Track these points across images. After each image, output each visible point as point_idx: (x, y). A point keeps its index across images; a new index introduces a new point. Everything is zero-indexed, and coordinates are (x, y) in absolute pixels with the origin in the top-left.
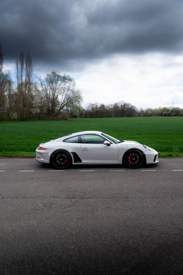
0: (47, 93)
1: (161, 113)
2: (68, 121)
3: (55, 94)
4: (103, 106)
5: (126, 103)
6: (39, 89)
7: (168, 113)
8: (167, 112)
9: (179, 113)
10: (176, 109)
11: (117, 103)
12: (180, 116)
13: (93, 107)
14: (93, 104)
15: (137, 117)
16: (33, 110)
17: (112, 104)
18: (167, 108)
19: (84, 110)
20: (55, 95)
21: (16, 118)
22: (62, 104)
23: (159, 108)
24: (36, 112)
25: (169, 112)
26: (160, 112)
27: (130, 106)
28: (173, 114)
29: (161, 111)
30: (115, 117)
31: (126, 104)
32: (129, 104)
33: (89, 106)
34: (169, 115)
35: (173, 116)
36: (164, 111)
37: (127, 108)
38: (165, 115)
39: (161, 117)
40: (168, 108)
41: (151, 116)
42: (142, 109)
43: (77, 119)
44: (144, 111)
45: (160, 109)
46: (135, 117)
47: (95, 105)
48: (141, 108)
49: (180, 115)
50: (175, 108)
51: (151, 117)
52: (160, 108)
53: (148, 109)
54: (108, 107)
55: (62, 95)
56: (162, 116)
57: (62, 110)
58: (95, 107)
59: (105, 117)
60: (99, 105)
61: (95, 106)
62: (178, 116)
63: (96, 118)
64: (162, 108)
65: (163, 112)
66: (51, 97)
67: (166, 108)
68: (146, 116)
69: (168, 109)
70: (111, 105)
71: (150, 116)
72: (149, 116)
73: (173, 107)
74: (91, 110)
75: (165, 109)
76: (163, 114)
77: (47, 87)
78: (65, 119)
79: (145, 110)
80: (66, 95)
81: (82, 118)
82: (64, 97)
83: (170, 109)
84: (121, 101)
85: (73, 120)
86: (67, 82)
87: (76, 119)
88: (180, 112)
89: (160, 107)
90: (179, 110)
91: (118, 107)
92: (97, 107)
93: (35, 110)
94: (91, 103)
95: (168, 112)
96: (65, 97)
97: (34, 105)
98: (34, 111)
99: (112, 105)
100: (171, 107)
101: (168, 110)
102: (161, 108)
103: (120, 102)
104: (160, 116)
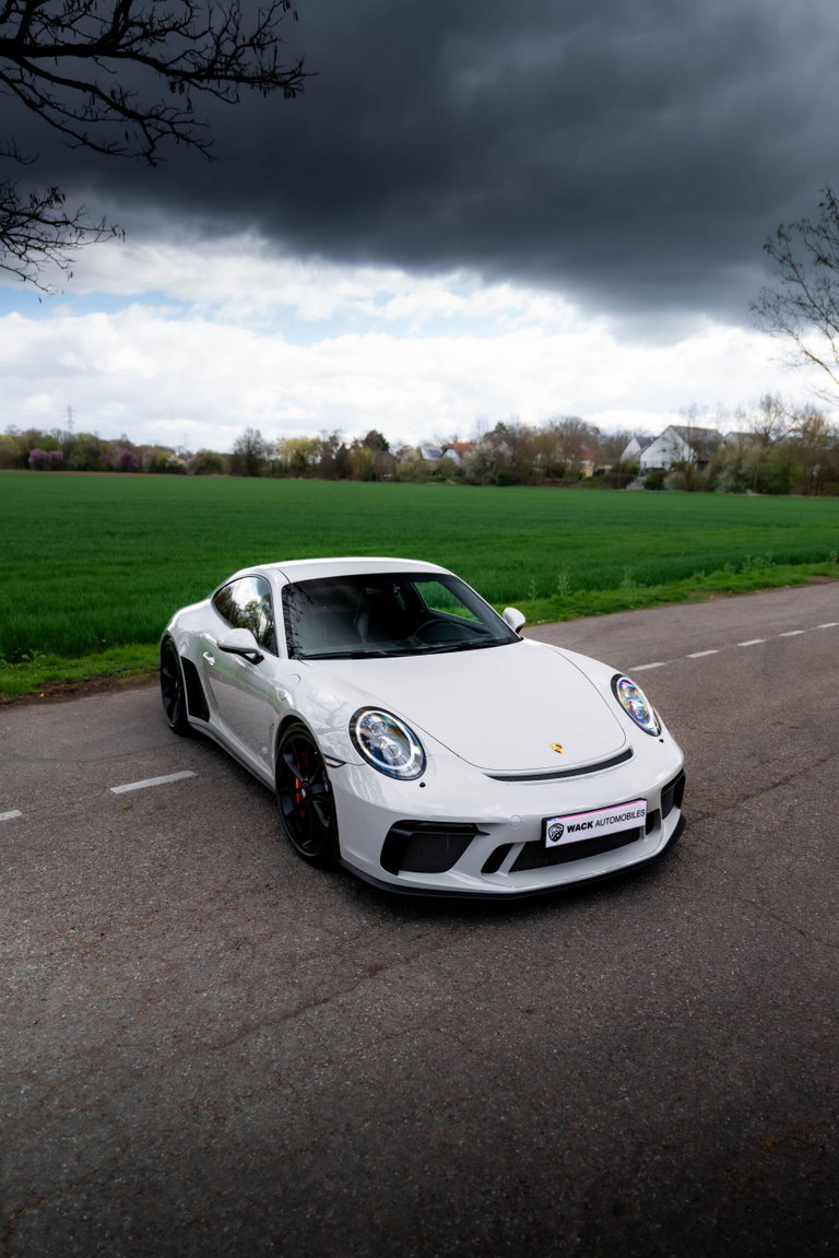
1: (19, 453)
7: (54, 458)
8: (48, 451)
9: (100, 458)
10: (88, 443)
12: (104, 470)
18: (43, 436)
23: (7, 434)
25: (59, 453)
26: (16, 451)
28: (75, 460)
29: (18, 446)
34: (58, 466)
35: (72, 468)
36: (32, 448)
38: (41, 465)
39: (24, 472)
40: (49, 433)
45: (14, 438)
49: (105, 466)
52: (12, 432)
56: (27, 466)
62: (97, 470)
64: (23, 433)
65: (33, 453)
67: (40, 433)
69: (49, 438)
75: (34, 438)
76: (30, 460)
88: (104, 452)
89: (13, 426)
90: (98, 446)
95: (53, 450)
100: (59, 432)
101: (50, 443)
102: (19, 434)
104: (17, 468)
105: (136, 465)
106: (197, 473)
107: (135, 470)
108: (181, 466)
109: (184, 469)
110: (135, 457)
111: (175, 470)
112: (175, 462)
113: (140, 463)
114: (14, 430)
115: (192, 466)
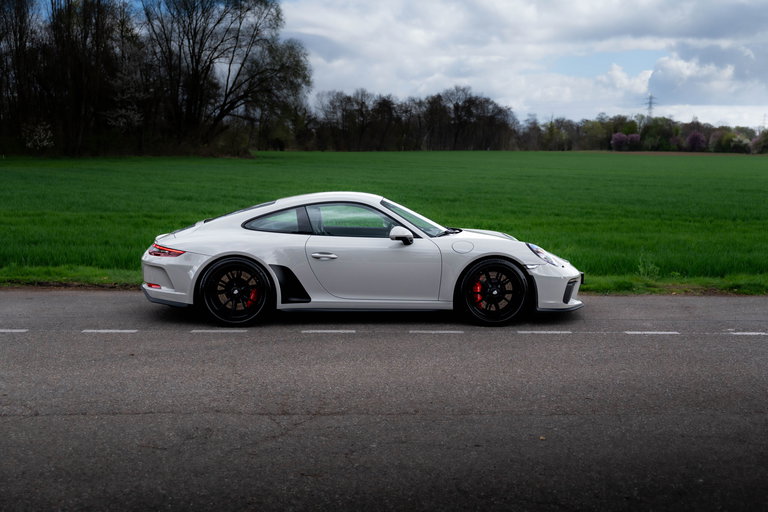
0: (169, 49)
1: (605, 136)
2: (251, 161)
3: (200, 53)
4: (385, 105)
5: (474, 95)
6: (137, 31)
7: (632, 140)
8: (628, 134)
9: (671, 139)
10: (662, 126)
11: (439, 97)
12: (674, 150)
13: (348, 108)
14: (349, 99)
15: (513, 150)
16: (115, 115)
17: (423, 98)
18: (628, 120)
19: (315, 118)
20: (200, 57)
21: (45, 143)
22: (231, 92)
23: (597, 119)
24: (124, 123)
25: (637, 136)
26: (601, 135)
27: (491, 107)
28: (648, 141)
29: (605, 131)
30: (433, 150)
31: (477, 98)
32: (487, 101)
33: (332, 103)
34: (635, 146)
35: (647, 149)
36: (616, 132)
37: (479, 118)
38: (620, 146)
39: (605, 152)
40: (633, 118)
41: (566, 147)
42: (536, 120)
43: (285, 153)
44: (543, 129)
46: (507, 149)
47: (358, 103)
48: (530, 115)
49: (675, 147)
50: (656, 120)
51: (566, 152)
52: (602, 119)
53: (557, 121)
54: (406, 112)
55: (228, 60)
56: (610, 148)
57: (226, 119)
58: (356, 110)
59: (393, 150)
60: (371, 103)
61: (356, 107)
62: (668, 150)
63: (358, 150)
64: (611, 119)
65: (615, 136)
66: (184, 64)
67: (624, 119)
68: (550, 150)
69: (633, 122)
70: (418, 101)
71: (563, 150)
72: (559, 149)
73: (649, 118)
74: (340, 121)
75: (620, 123)
76: (612, 142)
77: (169, 26)
78: (238, 154)
79: (543, 126)
80: (245, 60)
81: (307, 149)
82: (236, 67)
83: (637, 122)
84: (457, 89)
85: (273, 158)
86: (249, 9)
87: (281, 153)
88: (676, 135)
89: (603, 113)
90: (671, 128)
91: (444, 110)
92: (364, 109)
93: (121, 116)
94: (342, 93)
95: (632, 133)
96: (240, 66)
97: (119, 95)
98: (116, 119)
99: (420, 104)
100: (642, 117)
101: (632, 127)
102: (607, 120)
103: (452, 94)
104: (601, 149)
105: (704, 145)
106: (761, 152)
107: (703, 150)
108: (746, 145)
109: (749, 148)
110: (703, 138)
111: (740, 149)
112: (741, 142)
113: (707, 143)
114: (604, 116)
115: (757, 145)
